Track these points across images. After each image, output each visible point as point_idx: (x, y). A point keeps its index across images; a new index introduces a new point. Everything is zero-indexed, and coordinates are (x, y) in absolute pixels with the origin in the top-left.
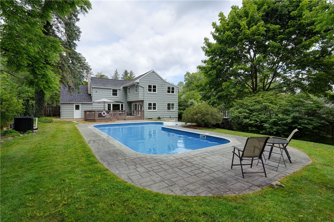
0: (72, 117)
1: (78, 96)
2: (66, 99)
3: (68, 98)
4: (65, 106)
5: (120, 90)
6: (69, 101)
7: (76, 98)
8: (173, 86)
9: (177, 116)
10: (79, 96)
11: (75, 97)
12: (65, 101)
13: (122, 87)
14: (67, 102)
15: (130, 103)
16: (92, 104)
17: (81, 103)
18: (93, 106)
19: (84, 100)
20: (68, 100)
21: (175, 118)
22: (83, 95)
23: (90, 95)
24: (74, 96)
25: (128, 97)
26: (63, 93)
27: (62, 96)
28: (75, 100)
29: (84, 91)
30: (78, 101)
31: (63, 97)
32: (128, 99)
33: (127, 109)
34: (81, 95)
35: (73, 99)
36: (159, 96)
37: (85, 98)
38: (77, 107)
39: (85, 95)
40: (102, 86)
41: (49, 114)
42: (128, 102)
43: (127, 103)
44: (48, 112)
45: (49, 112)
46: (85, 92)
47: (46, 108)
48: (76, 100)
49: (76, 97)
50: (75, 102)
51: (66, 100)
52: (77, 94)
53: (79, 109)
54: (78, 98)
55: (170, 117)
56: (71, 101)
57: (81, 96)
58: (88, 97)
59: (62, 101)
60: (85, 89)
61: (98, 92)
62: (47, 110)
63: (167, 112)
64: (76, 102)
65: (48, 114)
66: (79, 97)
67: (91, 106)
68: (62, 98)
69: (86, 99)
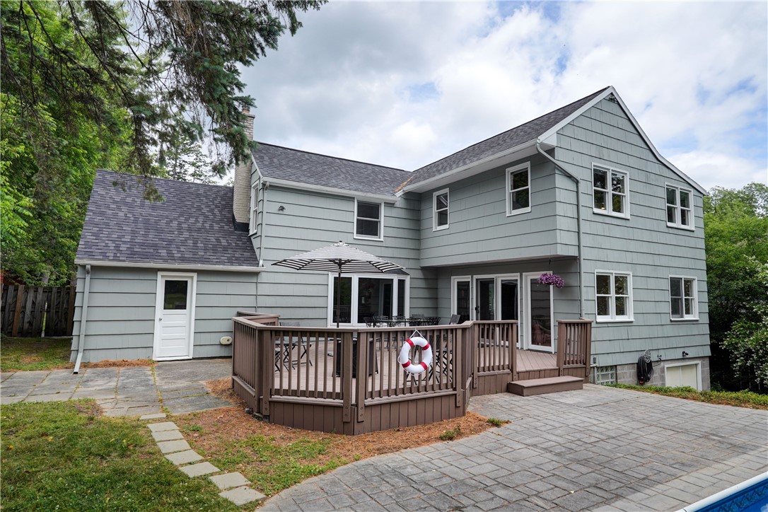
0: (141, 355)
1: (180, 229)
2: (112, 245)
3: (127, 238)
4: (102, 285)
5: (390, 205)
6: (132, 255)
7: (171, 242)
8: (686, 187)
9: (708, 352)
10: (189, 230)
11: (163, 236)
12: (105, 257)
13: (399, 194)
14: (116, 259)
15: (435, 276)
16: (256, 274)
17: (200, 272)
18: (263, 289)
19: (214, 250)
20: (123, 247)
21: (699, 362)
22: (207, 225)
23: (245, 227)
24: (160, 231)
25: (427, 244)
26: (102, 214)
27: (96, 225)
28: (163, 252)
29: (211, 211)
30: (183, 260)
31: (96, 235)
32: (425, 254)
33: (422, 303)
34: (199, 225)
35: (155, 246)
36: (638, 235)
37: (218, 240)
38: (176, 295)
39: (216, 227)
40: (312, 180)
41: (31, 323)
42: (424, 269)
43: (419, 274)
44: (24, 312)
45: (32, 312)
46: (216, 211)
47: (16, 296)
48: (170, 253)
49: (169, 237)
50: (166, 261)
51: (117, 247)
52: (175, 224)
53: (183, 306)
54: (184, 242)
55: (685, 357)
56: (145, 257)
57: (199, 230)
58: (233, 240)
59: (90, 255)
60: (215, 199)
61: (288, 209)
62: (19, 305)
63: (670, 331)
64: (173, 259)
65: (26, 326)
66: (186, 234)
67: (251, 289)
68: (90, 237)
69: (225, 249)
